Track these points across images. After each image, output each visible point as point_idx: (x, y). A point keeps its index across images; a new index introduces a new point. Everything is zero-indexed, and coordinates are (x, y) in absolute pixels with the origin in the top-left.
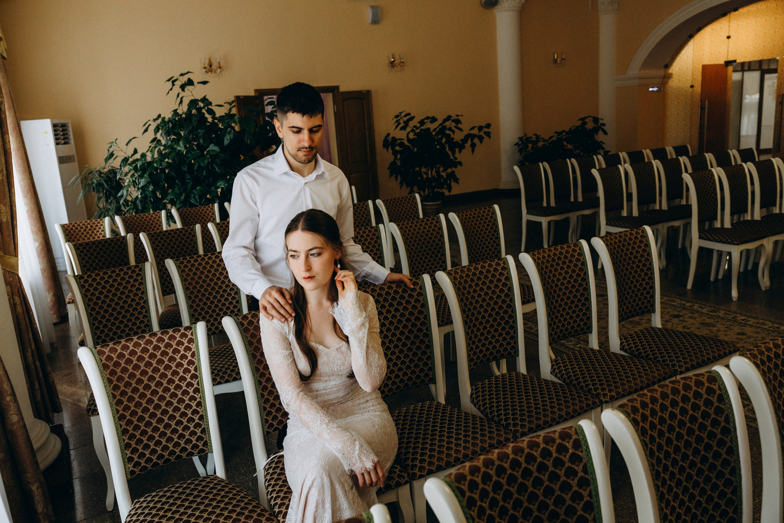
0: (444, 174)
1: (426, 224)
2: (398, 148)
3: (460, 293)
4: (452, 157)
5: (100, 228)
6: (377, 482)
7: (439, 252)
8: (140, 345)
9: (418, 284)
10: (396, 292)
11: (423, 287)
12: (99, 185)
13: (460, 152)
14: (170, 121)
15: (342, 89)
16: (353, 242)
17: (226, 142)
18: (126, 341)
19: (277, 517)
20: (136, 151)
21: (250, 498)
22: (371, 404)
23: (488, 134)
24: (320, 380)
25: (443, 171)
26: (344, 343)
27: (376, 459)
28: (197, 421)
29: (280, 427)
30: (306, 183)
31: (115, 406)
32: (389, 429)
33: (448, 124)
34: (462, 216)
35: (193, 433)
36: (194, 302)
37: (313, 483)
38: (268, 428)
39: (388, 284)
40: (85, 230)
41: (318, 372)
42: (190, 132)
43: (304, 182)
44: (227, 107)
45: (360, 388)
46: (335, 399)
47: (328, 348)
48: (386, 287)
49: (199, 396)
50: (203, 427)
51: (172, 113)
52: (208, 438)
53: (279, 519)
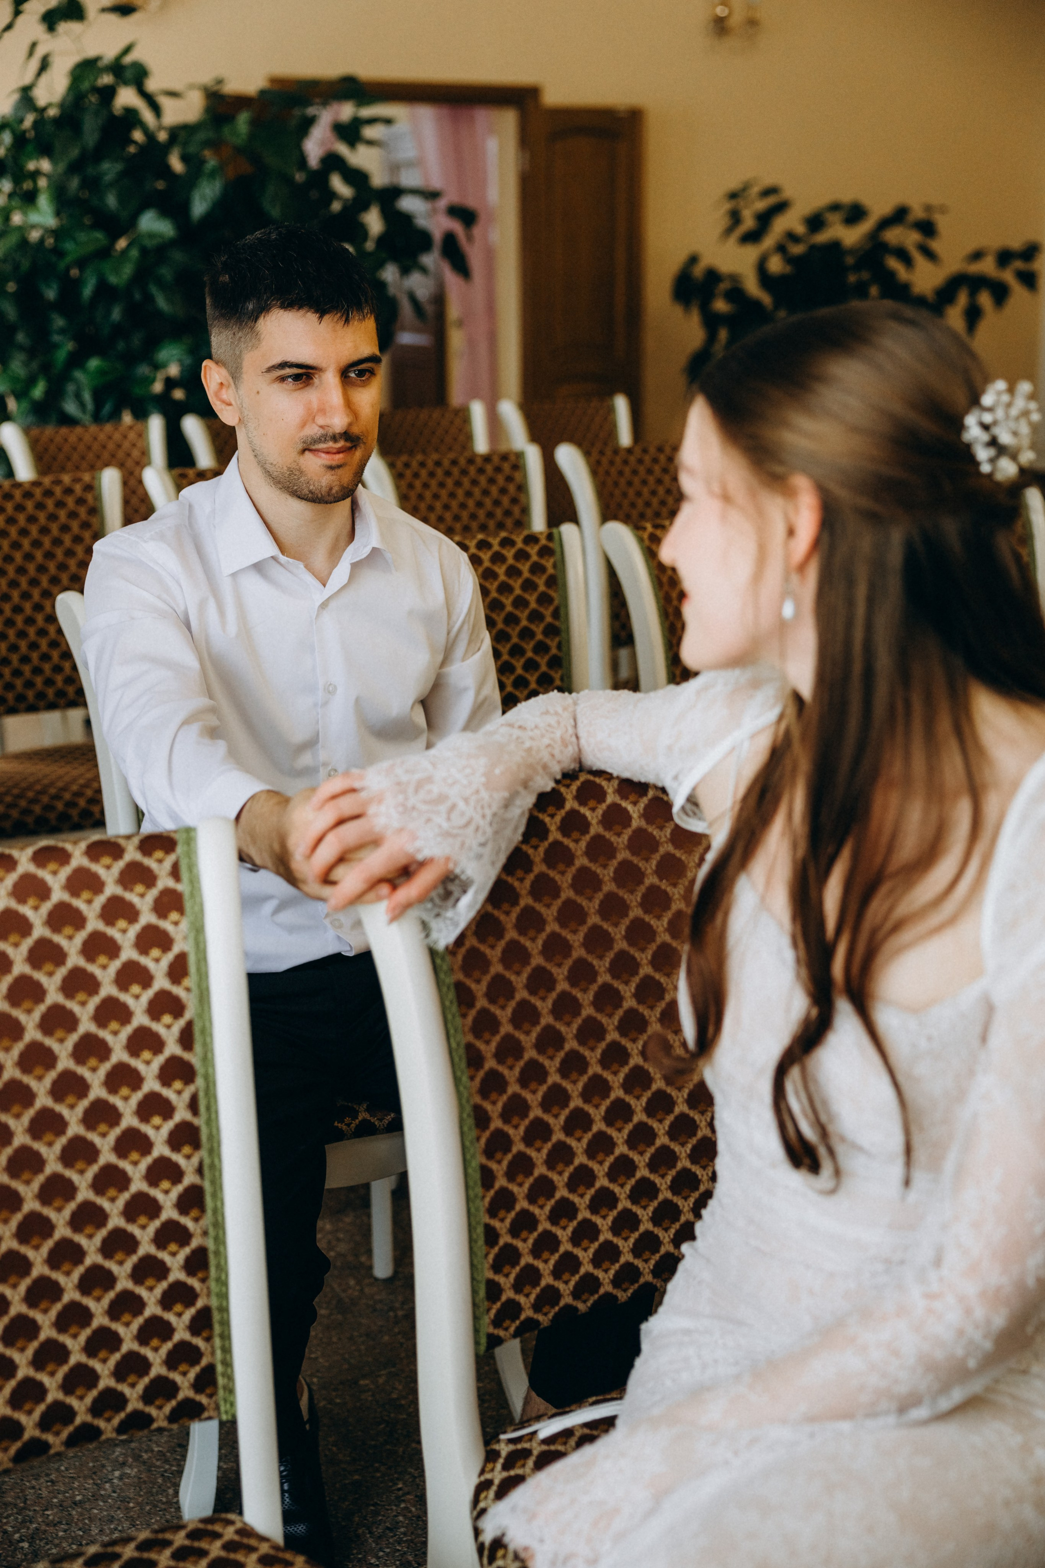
15: (550, 98)
17: (199, 207)
23: (1029, 280)
28: (177, 1274)
33: (894, 236)
35: (155, 1330)
38: (497, 1321)
42: (74, 168)
49: (195, 1160)
50: (200, 1304)
51: (16, 97)
52: (219, 1354)
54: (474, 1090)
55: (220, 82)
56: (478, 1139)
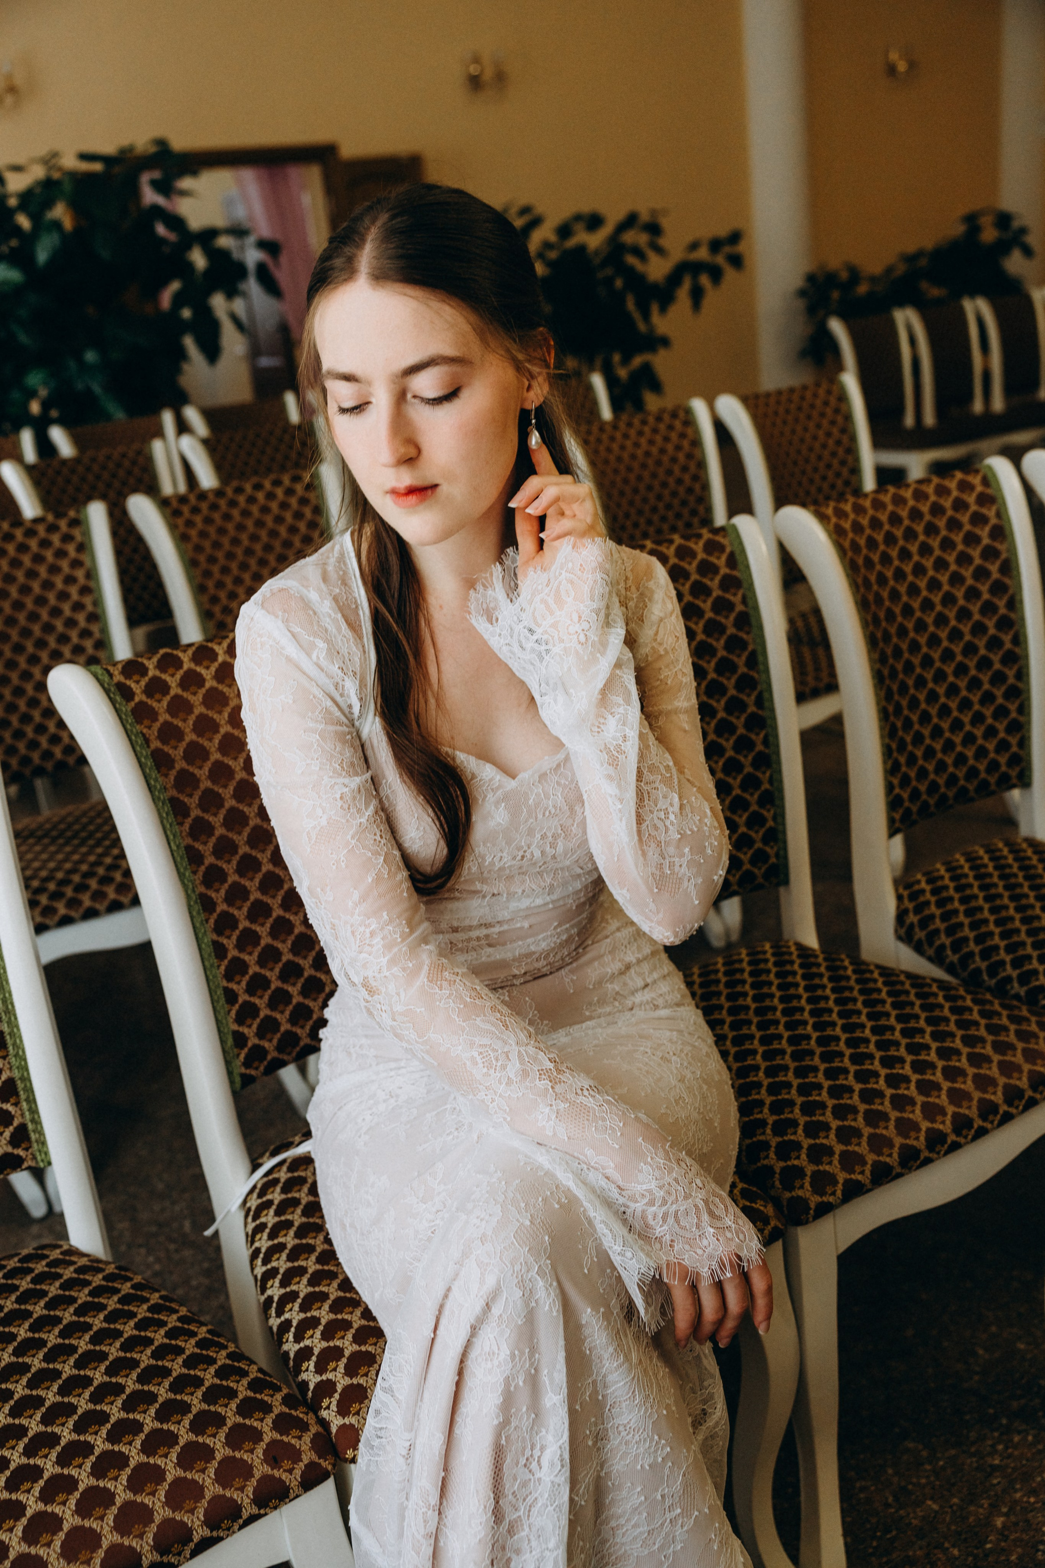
0: (623, 373)
3: (860, 581)
4: (642, 327)
9: (721, 548)
13: (663, 309)
15: (345, 152)
17: (42, 256)
19: (314, 1407)
21: (202, 1333)
23: (737, 261)
33: (630, 237)
37: (486, 1310)
38: (247, 1064)
44: (37, 169)
46: (521, 960)
47: (512, 775)
52: (27, 1114)
53: (324, 1414)
54: (198, 882)
55: (55, 155)
56: (207, 921)
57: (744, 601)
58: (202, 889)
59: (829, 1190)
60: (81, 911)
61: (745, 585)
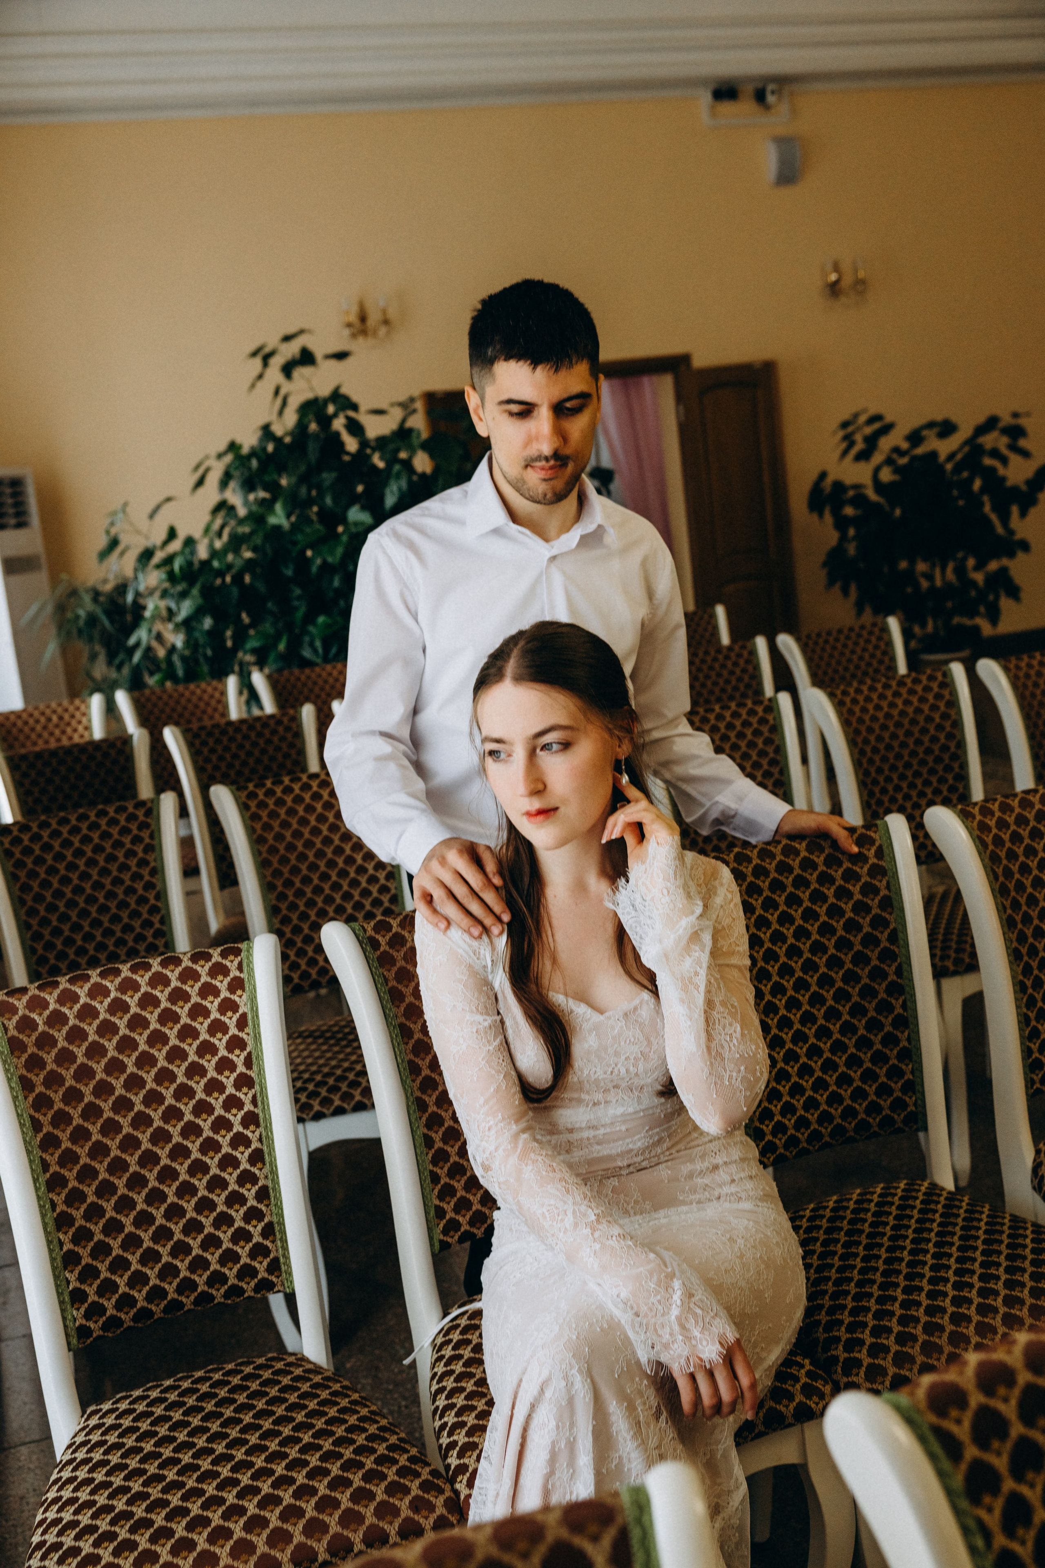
0: (979, 577)
1: (912, 692)
2: (849, 511)
4: (1000, 530)
5: (80, 722)
6: (733, 1405)
7: (948, 769)
8: (106, 992)
9: (872, 841)
10: (807, 864)
11: (885, 852)
12: (92, 620)
13: (1023, 514)
14: (253, 453)
15: (698, 362)
16: (685, 727)
17: (388, 500)
18: (72, 981)
19: (452, 1481)
20: (172, 534)
21: (384, 1422)
22: (727, 1178)
24: (580, 1101)
25: (977, 568)
26: (646, 995)
27: (731, 1336)
28: (252, 1202)
29: (479, 1233)
30: (554, 558)
31: (37, 1152)
32: (778, 1252)
33: (989, 440)
34: (1018, 667)
35: (242, 1236)
36: (282, 897)
37: (542, 1391)
38: (445, 1232)
39: (784, 842)
40: (45, 728)
41: (572, 1078)
42: (304, 479)
43: (548, 555)
44: (397, 414)
45: (696, 1128)
46: (621, 1155)
47: (601, 1012)
48: (777, 850)
49: (257, 1134)
50: (266, 1220)
51: (259, 433)
52: (281, 1251)
53: (458, 1486)
54: (415, 1088)
56: (420, 1118)
57: (888, 887)
58: (418, 1094)
59: (879, 1379)
60: (353, 1103)
61: (890, 873)
